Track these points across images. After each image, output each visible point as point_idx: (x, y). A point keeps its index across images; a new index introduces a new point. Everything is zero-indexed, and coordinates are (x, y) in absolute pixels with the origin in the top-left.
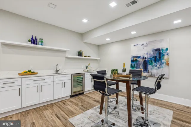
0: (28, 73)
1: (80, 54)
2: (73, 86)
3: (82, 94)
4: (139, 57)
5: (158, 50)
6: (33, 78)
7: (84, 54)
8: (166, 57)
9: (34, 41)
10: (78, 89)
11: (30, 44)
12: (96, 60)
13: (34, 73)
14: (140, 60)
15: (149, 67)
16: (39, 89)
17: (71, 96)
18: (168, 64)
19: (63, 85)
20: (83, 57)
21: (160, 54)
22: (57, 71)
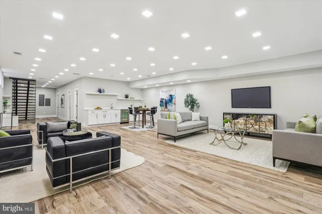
0: (98, 108)
1: (127, 97)
2: (122, 118)
3: (128, 123)
4: (163, 99)
5: (171, 95)
6: (101, 111)
7: (129, 97)
8: (174, 100)
9: (100, 91)
10: (125, 120)
11: (98, 93)
12: (141, 100)
13: (101, 109)
14: (164, 101)
15: (168, 105)
16: (105, 116)
17: (121, 123)
18: (175, 104)
19: (116, 115)
20: (129, 99)
21: (172, 97)
22: (112, 108)
